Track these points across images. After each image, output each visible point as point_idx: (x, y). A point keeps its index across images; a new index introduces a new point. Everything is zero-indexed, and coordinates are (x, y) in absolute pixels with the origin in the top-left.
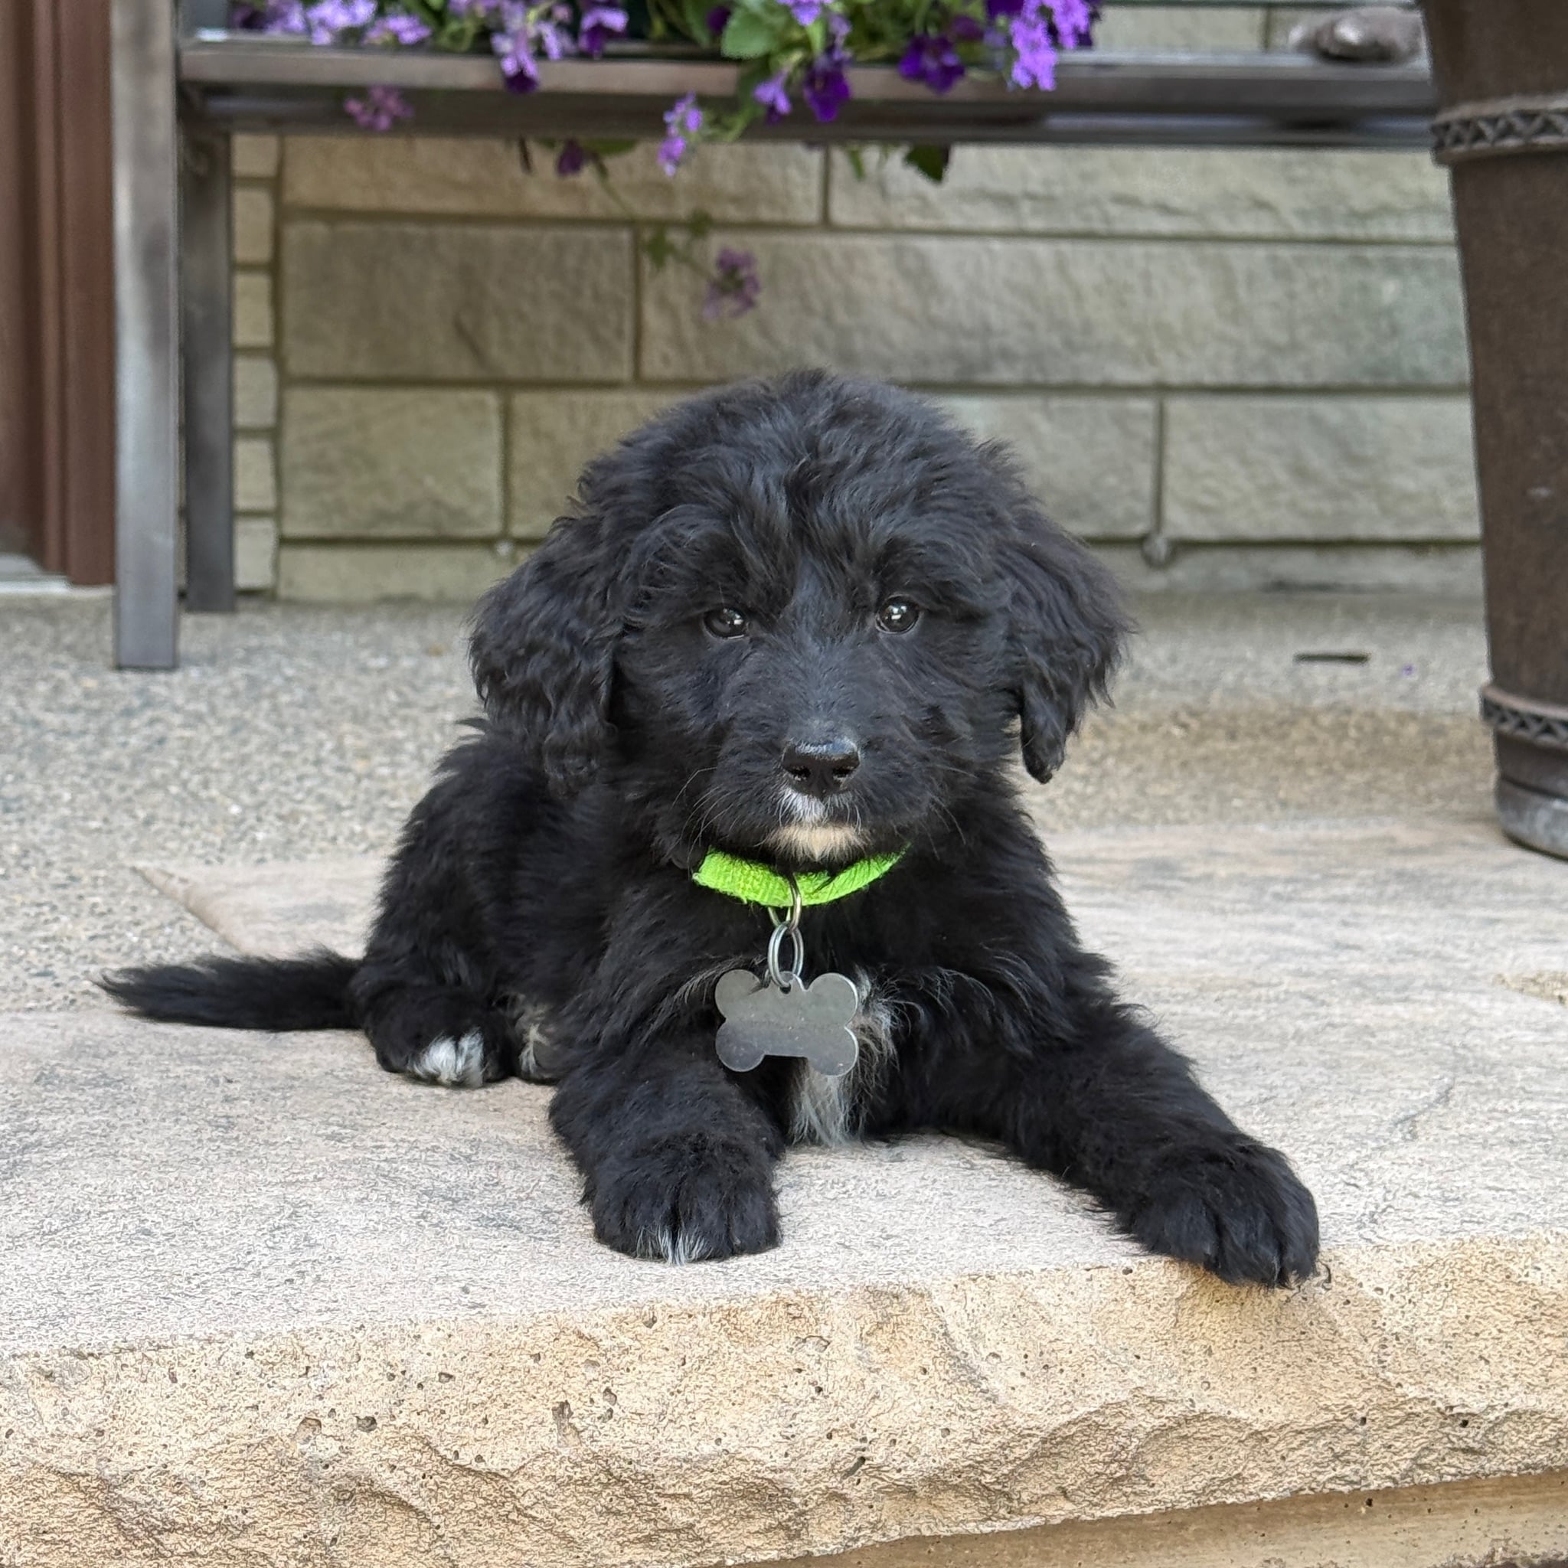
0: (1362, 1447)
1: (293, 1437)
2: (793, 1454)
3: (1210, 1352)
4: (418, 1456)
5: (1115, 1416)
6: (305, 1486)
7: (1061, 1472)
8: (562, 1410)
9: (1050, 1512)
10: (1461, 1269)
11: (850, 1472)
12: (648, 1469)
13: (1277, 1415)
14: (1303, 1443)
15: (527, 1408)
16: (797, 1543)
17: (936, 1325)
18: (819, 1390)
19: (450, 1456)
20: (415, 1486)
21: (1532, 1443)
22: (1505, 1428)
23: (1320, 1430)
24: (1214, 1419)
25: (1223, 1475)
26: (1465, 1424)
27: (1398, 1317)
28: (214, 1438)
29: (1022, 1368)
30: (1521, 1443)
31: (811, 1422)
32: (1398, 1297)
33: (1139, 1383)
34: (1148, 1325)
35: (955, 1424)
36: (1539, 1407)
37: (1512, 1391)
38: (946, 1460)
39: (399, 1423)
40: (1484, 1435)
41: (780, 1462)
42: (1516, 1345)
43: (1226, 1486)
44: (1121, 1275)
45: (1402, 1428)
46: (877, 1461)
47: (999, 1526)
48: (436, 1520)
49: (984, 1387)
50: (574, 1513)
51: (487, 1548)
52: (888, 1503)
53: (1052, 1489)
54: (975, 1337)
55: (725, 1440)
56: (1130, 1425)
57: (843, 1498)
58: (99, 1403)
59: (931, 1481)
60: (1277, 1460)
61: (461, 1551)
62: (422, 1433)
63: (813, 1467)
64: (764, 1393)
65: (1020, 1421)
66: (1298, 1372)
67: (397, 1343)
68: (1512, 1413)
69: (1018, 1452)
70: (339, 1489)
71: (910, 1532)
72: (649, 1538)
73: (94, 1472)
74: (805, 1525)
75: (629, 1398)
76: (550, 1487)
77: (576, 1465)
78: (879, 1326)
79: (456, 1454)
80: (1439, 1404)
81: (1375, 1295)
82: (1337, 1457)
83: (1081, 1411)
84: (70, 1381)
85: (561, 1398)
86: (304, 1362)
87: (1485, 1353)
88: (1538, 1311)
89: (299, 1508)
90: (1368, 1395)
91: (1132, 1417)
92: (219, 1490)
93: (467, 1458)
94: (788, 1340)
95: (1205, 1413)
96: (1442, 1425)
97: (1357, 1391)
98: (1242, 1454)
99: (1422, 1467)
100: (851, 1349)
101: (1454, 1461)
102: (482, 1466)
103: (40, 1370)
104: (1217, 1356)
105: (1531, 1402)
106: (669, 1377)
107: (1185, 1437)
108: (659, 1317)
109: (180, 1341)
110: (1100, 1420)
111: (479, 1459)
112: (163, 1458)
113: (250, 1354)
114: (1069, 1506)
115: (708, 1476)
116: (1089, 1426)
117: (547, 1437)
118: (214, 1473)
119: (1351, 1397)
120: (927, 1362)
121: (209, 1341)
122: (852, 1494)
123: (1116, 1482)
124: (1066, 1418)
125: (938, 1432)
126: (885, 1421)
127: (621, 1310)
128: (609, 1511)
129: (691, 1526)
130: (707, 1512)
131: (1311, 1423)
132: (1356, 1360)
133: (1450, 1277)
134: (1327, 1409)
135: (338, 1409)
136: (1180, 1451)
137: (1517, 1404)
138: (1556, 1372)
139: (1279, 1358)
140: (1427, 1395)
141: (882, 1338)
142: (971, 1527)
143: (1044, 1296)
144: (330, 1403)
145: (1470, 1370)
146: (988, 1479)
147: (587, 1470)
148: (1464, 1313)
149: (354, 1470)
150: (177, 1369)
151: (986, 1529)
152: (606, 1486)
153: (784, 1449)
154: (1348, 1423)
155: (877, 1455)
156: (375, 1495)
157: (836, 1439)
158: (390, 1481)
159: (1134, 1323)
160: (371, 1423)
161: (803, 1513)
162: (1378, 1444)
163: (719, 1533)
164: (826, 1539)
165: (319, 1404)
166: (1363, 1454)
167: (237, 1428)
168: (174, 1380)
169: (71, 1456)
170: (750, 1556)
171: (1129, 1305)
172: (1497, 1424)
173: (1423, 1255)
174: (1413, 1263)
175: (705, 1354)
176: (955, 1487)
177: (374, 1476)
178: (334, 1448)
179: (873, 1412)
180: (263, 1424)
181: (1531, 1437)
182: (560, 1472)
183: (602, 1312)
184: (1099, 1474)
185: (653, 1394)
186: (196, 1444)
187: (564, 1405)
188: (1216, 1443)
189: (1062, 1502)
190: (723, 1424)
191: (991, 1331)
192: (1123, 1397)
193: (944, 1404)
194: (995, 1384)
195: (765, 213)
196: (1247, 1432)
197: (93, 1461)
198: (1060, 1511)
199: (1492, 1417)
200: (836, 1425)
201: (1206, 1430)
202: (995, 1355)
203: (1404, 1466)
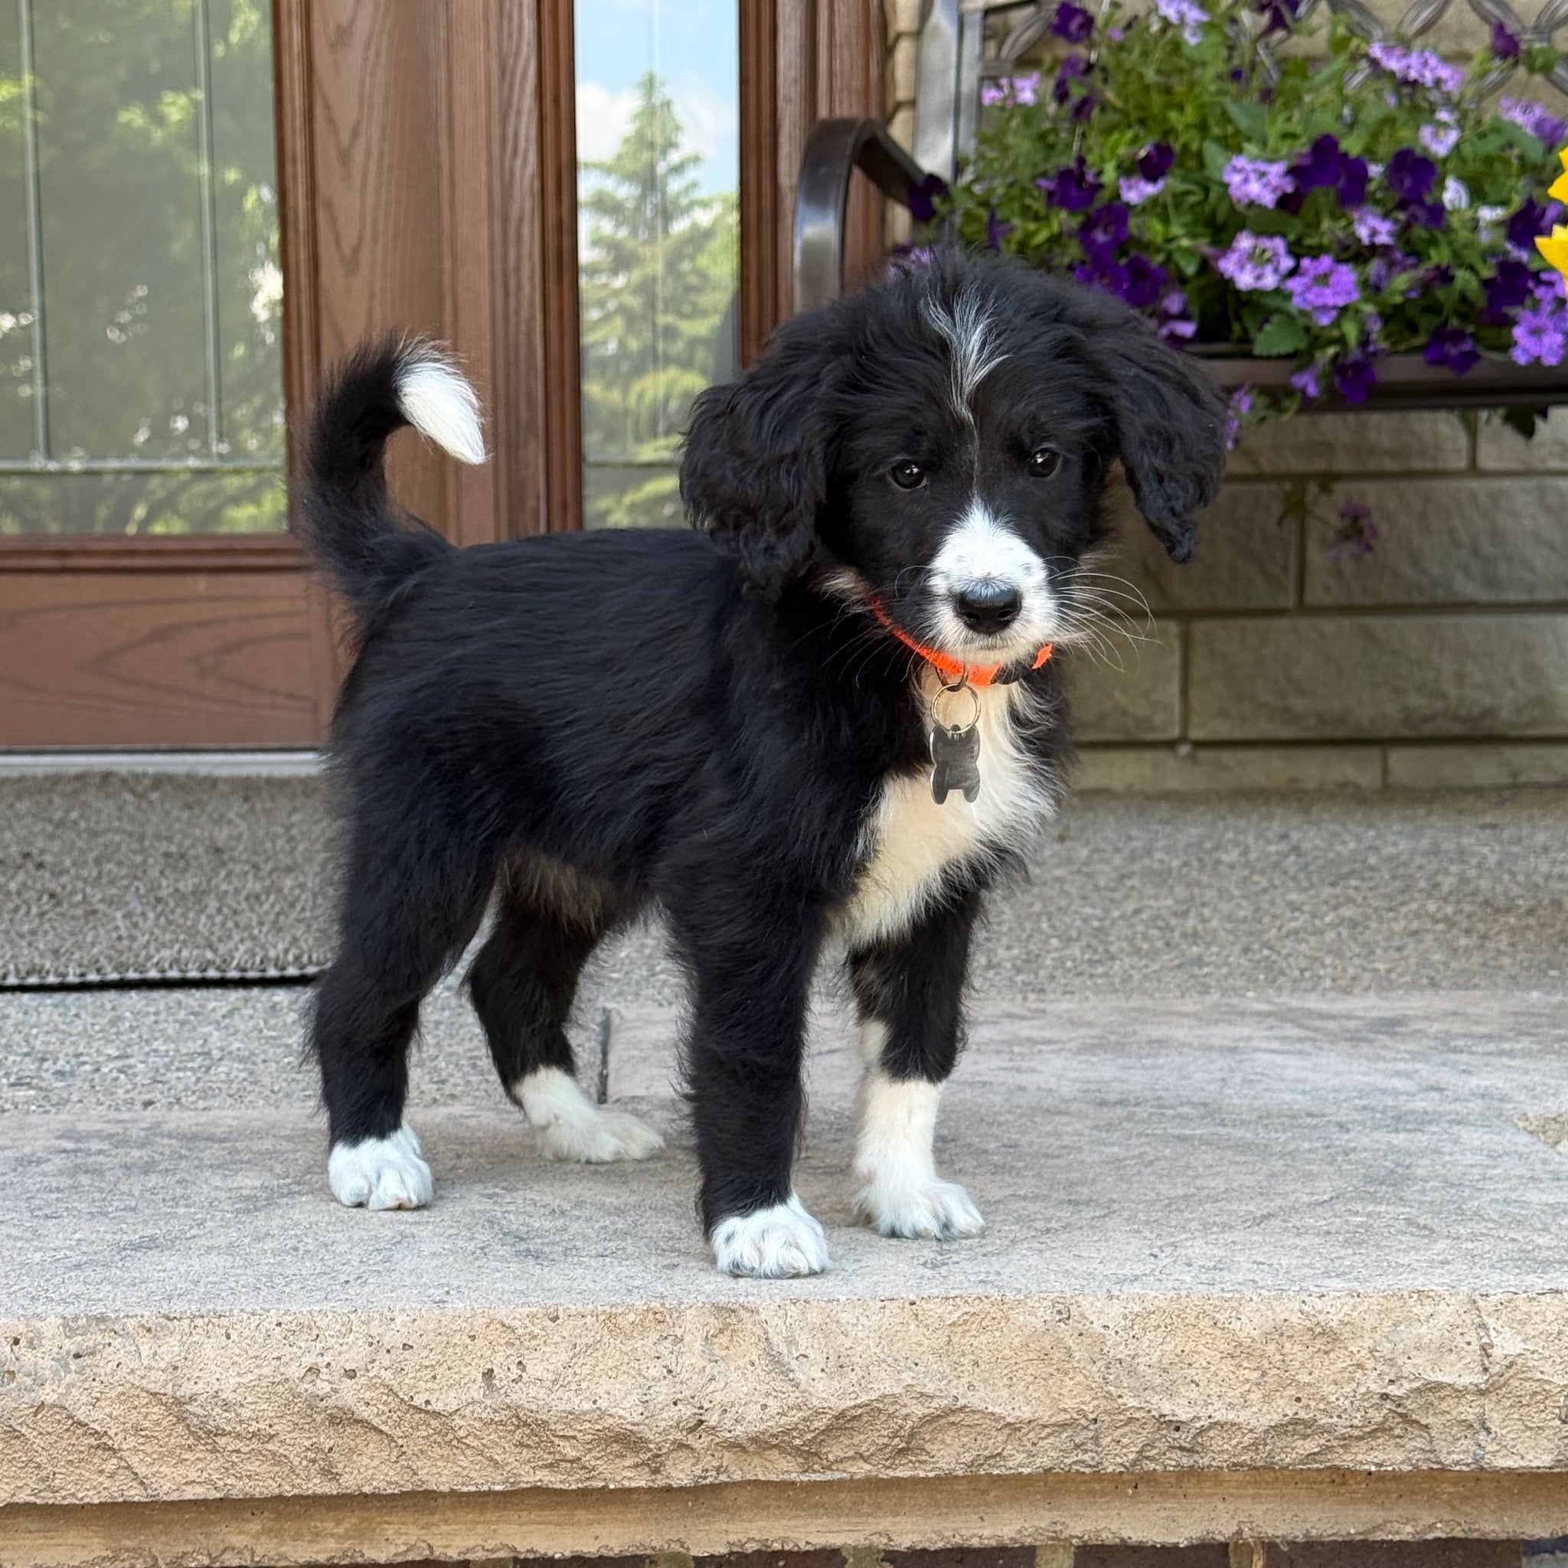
0: (1096, 1439)
1: (302, 1379)
2: (646, 1414)
3: (976, 1364)
4: (385, 1397)
5: (893, 1404)
6: (309, 1412)
7: (856, 1441)
8: (489, 1374)
9: (853, 1470)
10: (1178, 1316)
11: (692, 1430)
12: (544, 1417)
13: (1026, 1413)
14: (1049, 1435)
15: (465, 1371)
16: (659, 1477)
17: (760, 1332)
18: (670, 1372)
19: (406, 1399)
20: (384, 1418)
21: (1235, 1447)
22: (1211, 1434)
23: (1064, 1426)
24: (974, 1412)
25: (986, 1453)
26: (1177, 1429)
27: (1122, 1347)
28: (250, 1377)
29: (822, 1366)
30: (1226, 1446)
31: (662, 1393)
32: (1121, 1333)
33: (910, 1382)
34: (927, 1342)
35: (771, 1402)
36: (1237, 1421)
37: (1216, 1407)
38: (763, 1427)
39: (371, 1374)
40: (1194, 1438)
41: (637, 1419)
42: (1221, 1374)
43: (992, 1462)
44: (907, 1305)
45: (1126, 1429)
46: (712, 1423)
47: (814, 1477)
48: (400, 1442)
49: (791, 1376)
50: (497, 1444)
51: (439, 1463)
52: (726, 1454)
53: (851, 1453)
54: (791, 1342)
55: (599, 1402)
56: (904, 1411)
57: (688, 1447)
58: (176, 1349)
59: (754, 1440)
60: (1029, 1445)
61: (420, 1464)
62: (387, 1382)
63: (663, 1424)
64: (632, 1372)
65: (816, 1402)
66: (1043, 1382)
67: (377, 1322)
68: (1216, 1423)
69: (816, 1424)
70: (330, 1415)
71: (749, 1477)
72: (551, 1465)
73: (170, 1392)
74: (662, 1464)
75: (534, 1369)
76: (477, 1424)
77: (495, 1411)
78: (721, 1331)
79: (412, 1398)
80: (1154, 1413)
81: (1102, 1331)
82: (1077, 1446)
83: (864, 1398)
84: (161, 1334)
85: (489, 1366)
86: (315, 1332)
87: (1196, 1378)
88: (1238, 1350)
89: (307, 1427)
90: (1096, 1402)
91: (905, 1405)
92: (253, 1411)
93: (419, 1401)
94: (655, 1336)
95: (965, 1406)
96: (1159, 1429)
97: (1087, 1399)
98: (1000, 1438)
99: (1147, 1458)
100: (698, 1345)
101: (1173, 1456)
102: (429, 1407)
103: (143, 1326)
104: (982, 1367)
105: (1231, 1416)
106: (564, 1357)
107: (953, 1423)
108: (561, 1315)
109: (235, 1312)
110: (881, 1406)
111: (428, 1402)
112: (216, 1387)
113: (279, 1324)
114: (868, 1467)
115: (587, 1425)
116: (873, 1410)
117: (476, 1392)
118: (249, 1400)
119: (1083, 1403)
120: (754, 1358)
121: (253, 1314)
122: (695, 1445)
123: (902, 1452)
124: (853, 1403)
125: (759, 1406)
126: (718, 1397)
127: (534, 1310)
128: (521, 1445)
129: (579, 1459)
130: (590, 1450)
131: (1053, 1420)
132: (1086, 1377)
133: (1168, 1321)
134: (1065, 1410)
135: (333, 1364)
136: (952, 1433)
137: (1218, 1416)
138: (1252, 1396)
139: (1029, 1371)
140: (1144, 1405)
141: (724, 1340)
142: (793, 1476)
143: (845, 1317)
144: (327, 1359)
145: (1182, 1390)
146: (797, 1442)
147: (502, 1416)
148: (1180, 1348)
149: (340, 1404)
150: (231, 1331)
151: (804, 1478)
152: (518, 1427)
153: (641, 1410)
154: (1083, 1421)
155: (712, 1419)
156: (357, 1421)
157: (680, 1406)
158: (364, 1412)
159: (915, 1340)
160: (351, 1374)
161: (658, 1456)
162: (1109, 1439)
163: (602, 1466)
164: (681, 1476)
165: (320, 1359)
166: (1098, 1445)
167: (265, 1371)
168: (228, 1337)
169: (156, 1381)
170: (626, 1483)
171: (912, 1327)
172: (1202, 1431)
173: (1146, 1304)
174: (1137, 1309)
175: (591, 1342)
176: (775, 1446)
177: (354, 1408)
178: (327, 1388)
179: (710, 1389)
180: (282, 1370)
181: (1234, 1442)
182: (484, 1415)
183: (520, 1310)
184: (887, 1445)
185: (551, 1367)
186: (238, 1379)
187: (491, 1371)
188: (979, 1429)
189: (861, 1463)
190: (600, 1391)
191: (803, 1340)
192: (897, 1391)
193: (764, 1388)
194: (799, 1376)
195: (1417, 464)
196: (1002, 1423)
197: (170, 1385)
198: (861, 1470)
199: (1198, 1425)
200: (680, 1396)
201: (968, 1421)
202: (805, 1356)
203: (1132, 1456)
